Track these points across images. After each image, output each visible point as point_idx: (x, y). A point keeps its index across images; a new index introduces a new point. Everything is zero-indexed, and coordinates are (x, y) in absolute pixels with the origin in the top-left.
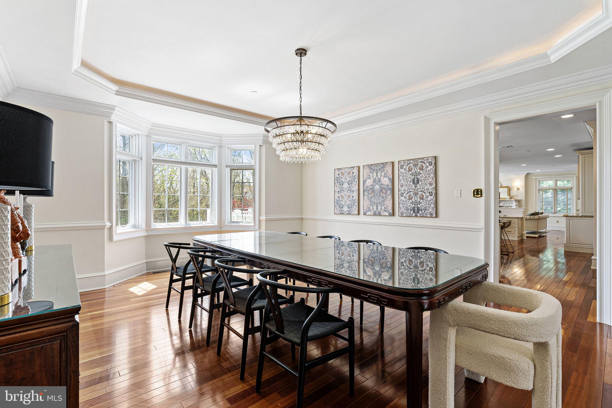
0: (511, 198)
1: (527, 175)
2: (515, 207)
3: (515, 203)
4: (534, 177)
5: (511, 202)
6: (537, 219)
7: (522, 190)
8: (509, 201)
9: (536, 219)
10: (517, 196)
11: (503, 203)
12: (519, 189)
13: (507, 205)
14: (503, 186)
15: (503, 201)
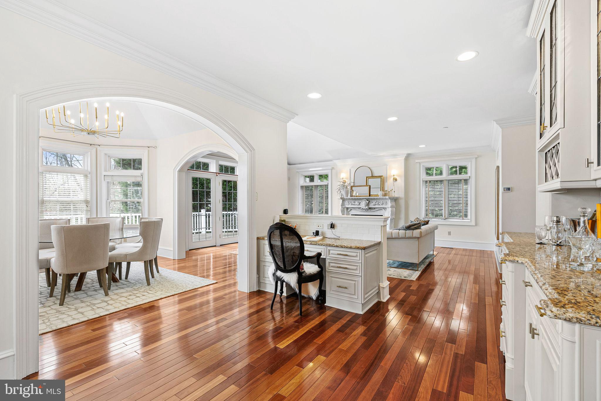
0: (385, 195)
1: (408, 157)
3: (390, 203)
4: (417, 161)
5: (385, 201)
7: (401, 182)
8: (382, 199)
10: (393, 191)
11: (374, 203)
12: (396, 180)
13: (379, 206)
14: (376, 174)
15: (374, 199)
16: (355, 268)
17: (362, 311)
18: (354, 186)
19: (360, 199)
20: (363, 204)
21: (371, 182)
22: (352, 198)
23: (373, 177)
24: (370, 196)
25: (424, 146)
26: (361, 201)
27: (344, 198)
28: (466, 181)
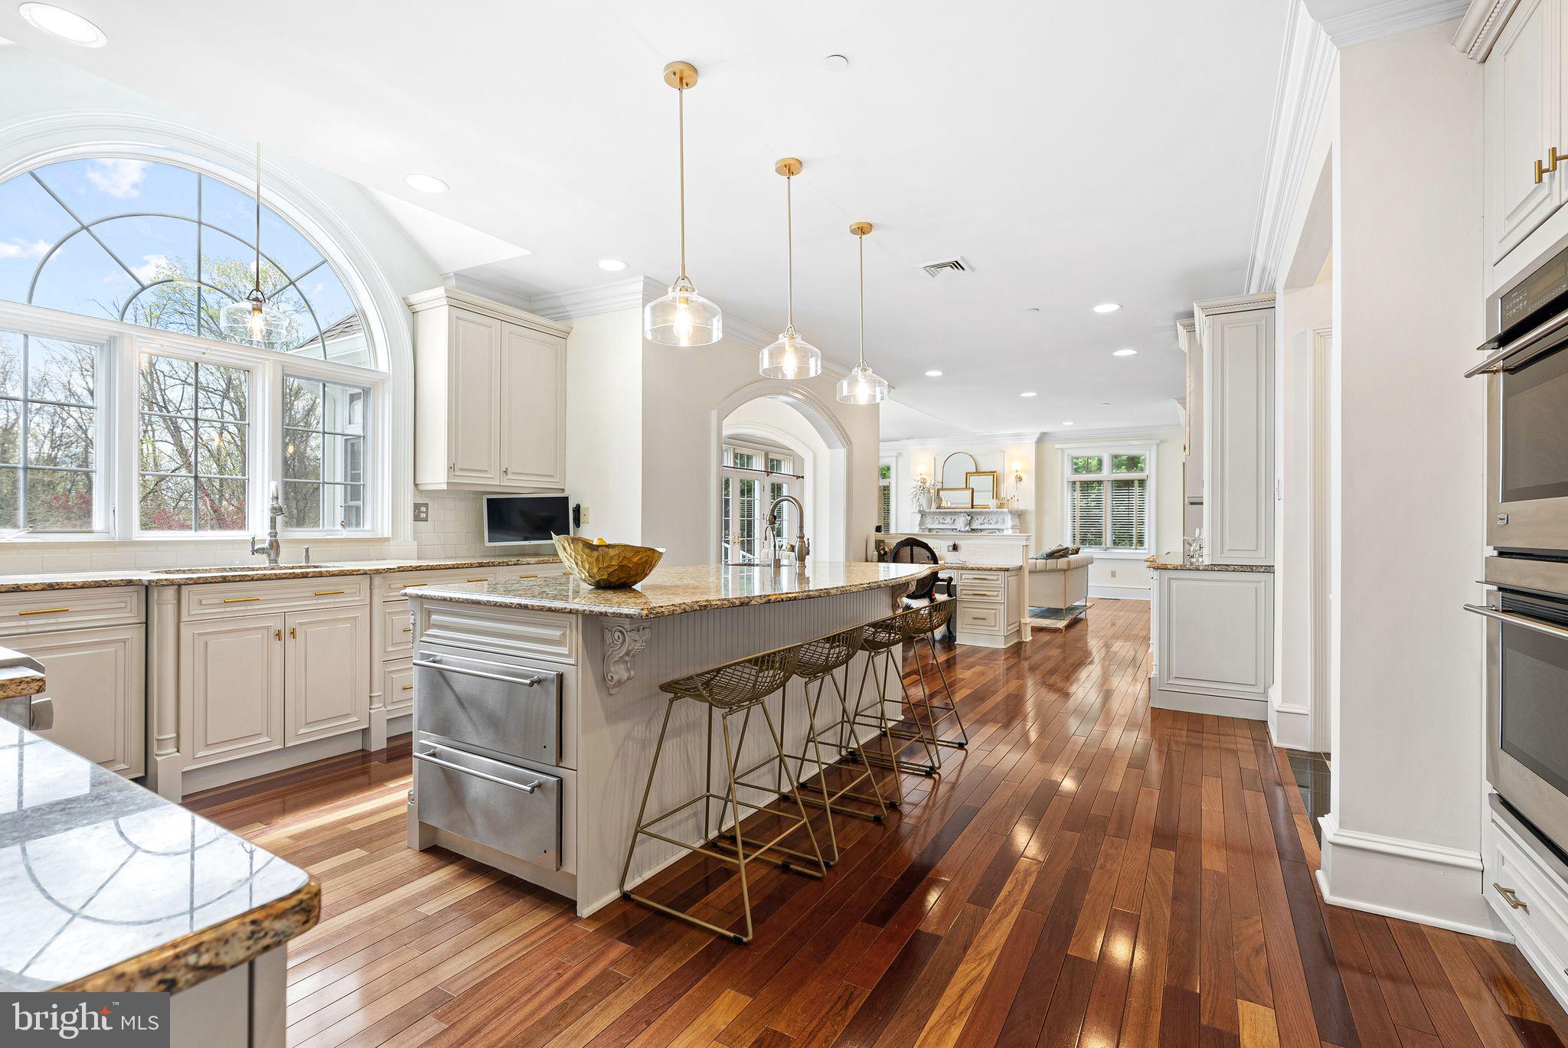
0: (1001, 506)
1: (1042, 439)
2: (1009, 532)
3: (1010, 520)
4: (1058, 446)
5: (1001, 517)
6: (1065, 570)
7: (1029, 482)
8: (996, 513)
9: (1061, 570)
10: (1016, 498)
11: (980, 521)
12: (1020, 479)
13: (991, 527)
14: (983, 469)
15: (981, 513)
16: (996, 593)
17: (1005, 645)
18: (942, 489)
19: (956, 513)
20: (961, 523)
21: (974, 481)
22: (940, 510)
23: (977, 473)
24: (972, 507)
25: (1072, 423)
26: (956, 518)
27: (923, 511)
28: (1142, 483)
